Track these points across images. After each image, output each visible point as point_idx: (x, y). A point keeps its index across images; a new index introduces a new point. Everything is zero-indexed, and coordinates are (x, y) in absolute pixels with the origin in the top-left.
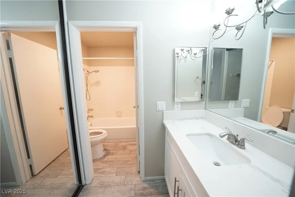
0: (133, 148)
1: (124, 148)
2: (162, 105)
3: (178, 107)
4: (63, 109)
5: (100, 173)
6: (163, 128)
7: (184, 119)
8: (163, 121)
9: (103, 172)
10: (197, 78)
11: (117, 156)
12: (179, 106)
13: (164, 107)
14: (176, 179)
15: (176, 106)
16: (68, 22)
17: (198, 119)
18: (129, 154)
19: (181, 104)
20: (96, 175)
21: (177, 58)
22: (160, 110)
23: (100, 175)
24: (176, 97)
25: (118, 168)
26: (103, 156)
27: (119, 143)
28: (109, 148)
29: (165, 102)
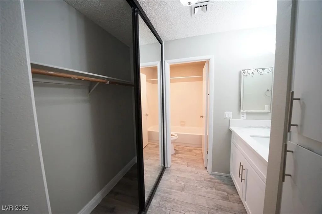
0: (198, 152)
1: (190, 151)
2: (228, 114)
3: (243, 117)
4: (148, 115)
5: (175, 163)
6: (230, 132)
7: (250, 127)
8: (230, 127)
9: (177, 163)
10: (268, 90)
11: (185, 155)
12: (245, 116)
13: (231, 116)
14: (240, 163)
15: (241, 116)
16: (165, 61)
17: (264, 128)
18: (196, 155)
19: (246, 114)
20: (172, 164)
21: (243, 73)
22: (227, 118)
23: (175, 164)
24: (243, 110)
25: (188, 163)
26: (175, 153)
27: (185, 147)
28: (177, 149)
29: (232, 112)
